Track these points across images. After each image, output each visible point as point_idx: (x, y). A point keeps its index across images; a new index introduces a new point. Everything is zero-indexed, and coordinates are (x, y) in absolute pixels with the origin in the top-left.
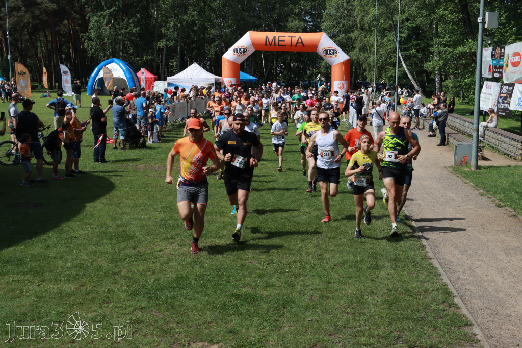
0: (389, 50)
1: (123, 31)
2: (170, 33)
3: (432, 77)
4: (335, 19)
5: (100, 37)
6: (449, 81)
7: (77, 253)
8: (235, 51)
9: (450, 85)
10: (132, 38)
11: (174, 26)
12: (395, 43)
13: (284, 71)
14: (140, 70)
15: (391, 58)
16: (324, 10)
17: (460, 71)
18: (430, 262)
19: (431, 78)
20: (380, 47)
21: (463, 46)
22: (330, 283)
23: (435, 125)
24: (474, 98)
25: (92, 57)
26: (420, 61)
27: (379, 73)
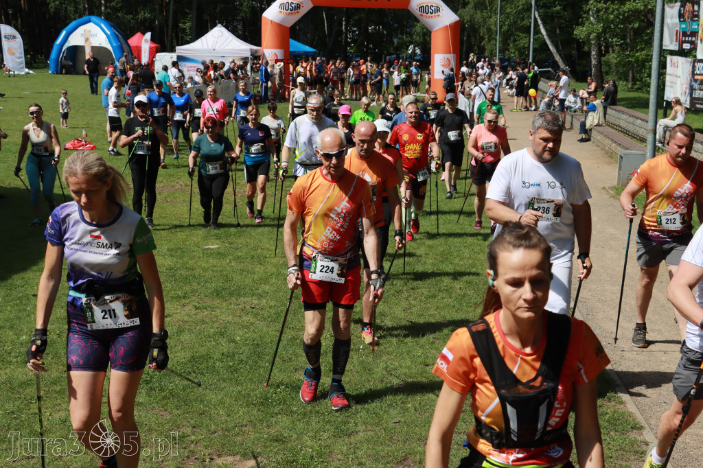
0: (520, 7)
3: (586, 48)
6: (612, 55)
8: (283, 6)
9: (614, 61)
13: (357, 40)
15: (523, 19)
17: (628, 40)
19: (585, 52)
22: (428, 365)
23: (589, 122)
24: (650, 83)
25: (57, 12)
26: (568, 23)
27: (505, 43)
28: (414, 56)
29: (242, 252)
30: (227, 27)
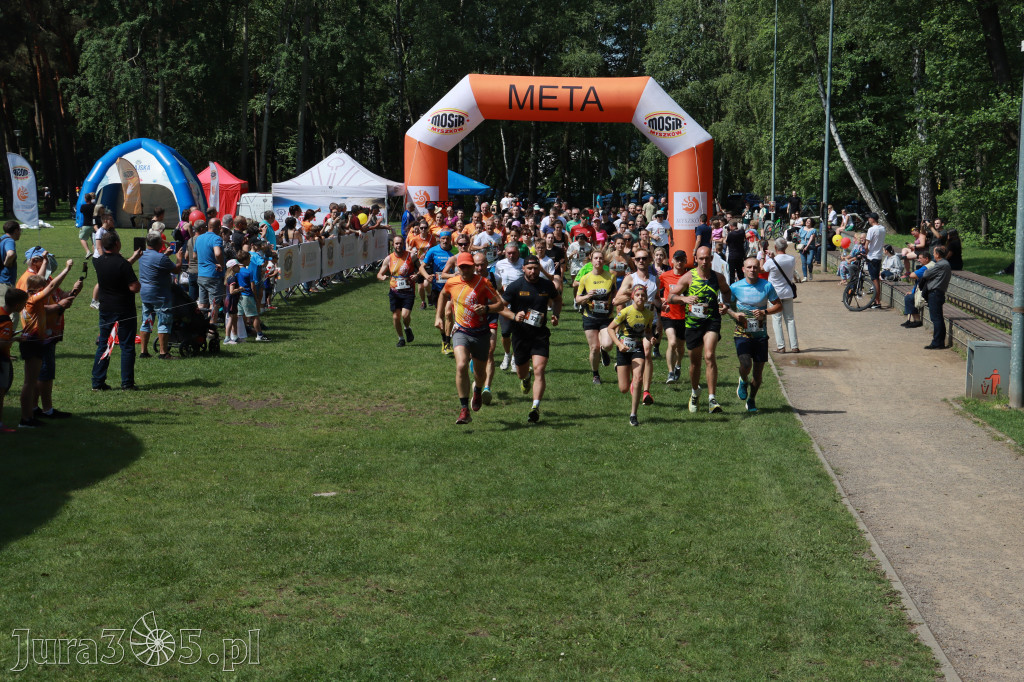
0: (807, 119)
1: (164, 72)
2: (278, 77)
3: (911, 182)
4: (676, 45)
5: (107, 88)
6: (953, 191)
7: (46, 615)
8: (437, 120)
9: (956, 202)
10: (188, 90)
11: (288, 61)
12: (821, 102)
13: (553, 170)
14: (207, 166)
15: (811, 137)
16: (650, 24)
17: (978, 169)
18: (913, 632)
19: (909, 187)
20: (786, 111)
21: (987, 108)
23: (919, 298)
24: (1014, 234)
25: (89, 135)
26: (881, 144)
27: (783, 173)
28: (643, 195)
29: (372, 502)
30: (351, 154)
